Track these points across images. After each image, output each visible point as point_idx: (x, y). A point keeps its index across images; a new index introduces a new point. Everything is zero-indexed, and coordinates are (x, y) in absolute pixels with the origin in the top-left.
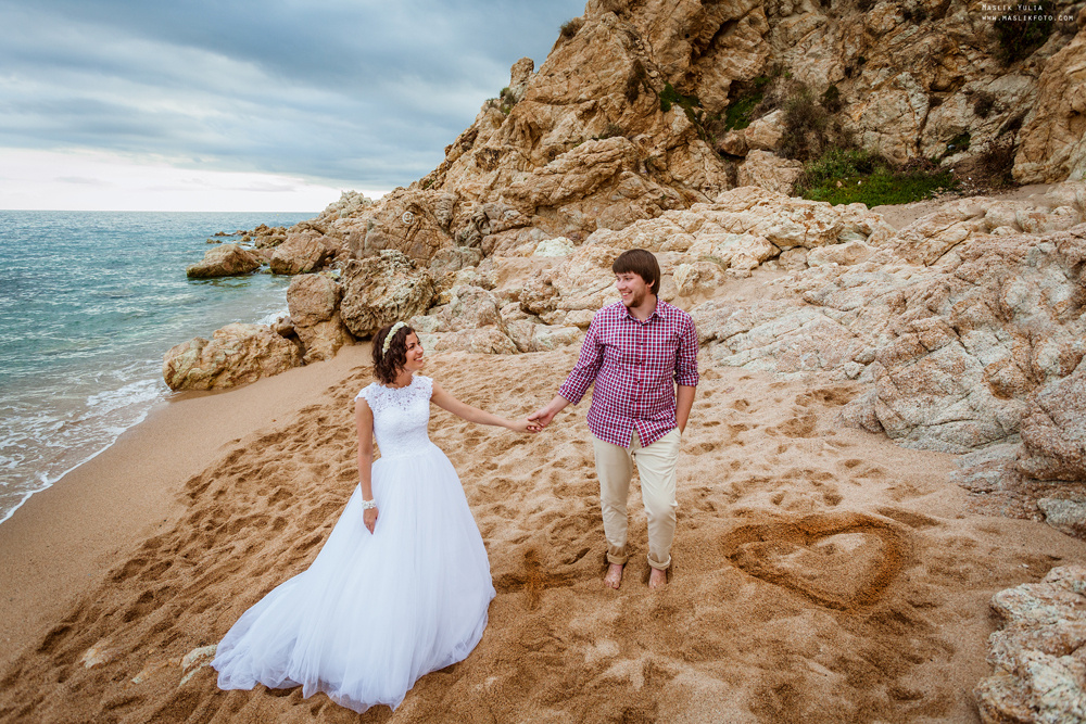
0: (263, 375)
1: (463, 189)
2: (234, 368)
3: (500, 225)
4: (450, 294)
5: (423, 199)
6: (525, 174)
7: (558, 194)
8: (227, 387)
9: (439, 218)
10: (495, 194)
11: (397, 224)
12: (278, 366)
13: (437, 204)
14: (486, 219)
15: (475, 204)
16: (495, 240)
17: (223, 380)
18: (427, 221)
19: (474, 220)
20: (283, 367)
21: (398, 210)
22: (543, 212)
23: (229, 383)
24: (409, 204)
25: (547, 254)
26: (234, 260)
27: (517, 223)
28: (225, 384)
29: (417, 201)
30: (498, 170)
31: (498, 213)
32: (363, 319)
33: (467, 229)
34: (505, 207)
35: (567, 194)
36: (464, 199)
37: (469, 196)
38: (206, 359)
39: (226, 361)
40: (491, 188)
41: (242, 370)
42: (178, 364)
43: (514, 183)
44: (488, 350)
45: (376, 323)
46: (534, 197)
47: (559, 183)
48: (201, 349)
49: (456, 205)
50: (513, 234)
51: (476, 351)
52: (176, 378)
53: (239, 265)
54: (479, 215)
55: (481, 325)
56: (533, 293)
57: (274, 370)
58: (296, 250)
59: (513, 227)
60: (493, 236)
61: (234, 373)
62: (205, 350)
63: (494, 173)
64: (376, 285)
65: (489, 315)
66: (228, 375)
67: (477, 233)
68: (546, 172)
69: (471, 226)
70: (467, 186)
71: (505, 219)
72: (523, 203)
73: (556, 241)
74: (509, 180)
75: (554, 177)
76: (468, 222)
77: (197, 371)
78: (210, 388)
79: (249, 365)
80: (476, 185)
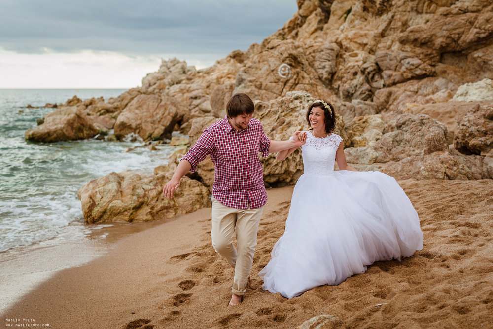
1: (346, 38)
2: (152, 202)
3: (397, 76)
4: (365, 139)
5: (300, 50)
6: (426, 17)
7: (471, 35)
9: (321, 71)
10: (387, 41)
11: (271, 78)
12: (193, 205)
13: (317, 55)
14: (378, 70)
15: (362, 55)
16: (390, 94)
18: (305, 75)
19: (363, 72)
20: (198, 206)
21: (273, 62)
22: (448, 59)
24: (285, 55)
25: (470, 98)
26: (76, 125)
27: (418, 72)
29: (294, 52)
30: (390, 14)
31: (394, 62)
32: (274, 162)
33: (355, 82)
34: (403, 54)
35: (482, 35)
36: (347, 49)
37: (352, 46)
38: (128, 192)
40: (382, 35)
42: (98, 197)
43: (413, 26)
44: (440, 175)
45: (288, 167)
46: (439, 42)
47: (472, 23)
48: (119, 183)
49: (339, 56)
50: (414, 85)
51: (426, 177)
53: (80, 130)
54: (370, 66)
55: (430, 152)
56: (473, 128)
58: (143, 113)
59: (412, 78)
60: (388, 90)
61: (153, 208)
63: (385, 17)
67: (367, 86)
68: (454, 11)
69: (360, 78)
70: (350, 34)
71: (403, 69)
72: (425, 50)
73: (482, 83)
74: (405, 24)
75: (465, 17)
76: (355, 74)
77: (118, 203)
79: (166, 201)
80: (362, 32)
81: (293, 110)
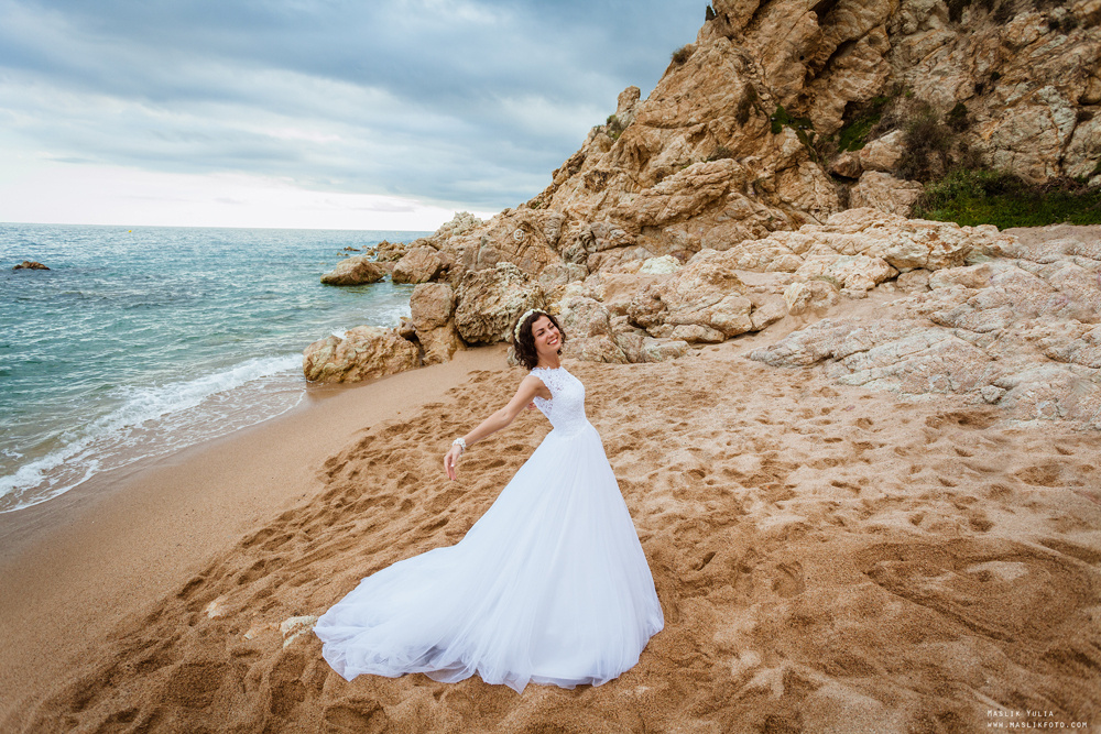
0: (387, 373)
1: (572, 209)
2: (363, 365)
3: (606, 243)
4: (559, 306)
5: (534, 218)
6: (632, 195)
7: (663, 215)
8: (356, 381)
9: (548, 236)
10: (602, 214)
11: (509, 241)
12: (401, 365)
13: (547, 223)
14: (593, 237)
15: (582, 223)
16: (600, 258)
17: (353, 375)
18: (536, 239)
19: (581, 239)
20: (405, 367)
21: (510, 227)
22: (648, 232)
23: (358, 378)
24: (520, 222)
25: (653, 271)
26: (361, 271)
27: (622, 241)
28: (354, 379)
29: (528, 220)
30: (606, 192)
31: (605, 232)
32: (474, 326)
33: (574, 247)
34: (612, 226)
35: (673, 214)
36: (572, 219)
37: (576, 216)
38: (340, 355)
39: (356, 358)
40: (599, 208)
41: (369, 367)
42: (315, 358)
43: (622, 204)
44: (598, 358)
45: (486, 330)
46: (640, 217)
47: (666, 204)
48: (335, 346)
49: (564, 223)
50: (618, 252)
51: (586, 360)
52: (314, 371)
53: (365, 275)
54: (586, 234)
55: (593, 335)
56: (641, 307)
57: (397, 368)
58: (414, 263)
59: (618, 246)
60: (598, 254)
61: (362, 369)
62: (339, 347)
63: (602, 194)
64: (490, 294)
65: (601, 325)
66: (357, 371)
67: (583, 250)
68: (653, 193)
69: (578, 244)
70: (575, 206)
71: (611, 238)
72: (629, 223)
73: (663, 258)
74: (616, 200)
75: (661, 198)
76: (575, 240)
77: (332, 366)
78: (342, 381)
79: (375, 363)
80: (584, 205)
81: (496, 281)
